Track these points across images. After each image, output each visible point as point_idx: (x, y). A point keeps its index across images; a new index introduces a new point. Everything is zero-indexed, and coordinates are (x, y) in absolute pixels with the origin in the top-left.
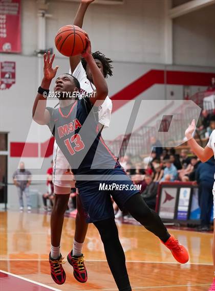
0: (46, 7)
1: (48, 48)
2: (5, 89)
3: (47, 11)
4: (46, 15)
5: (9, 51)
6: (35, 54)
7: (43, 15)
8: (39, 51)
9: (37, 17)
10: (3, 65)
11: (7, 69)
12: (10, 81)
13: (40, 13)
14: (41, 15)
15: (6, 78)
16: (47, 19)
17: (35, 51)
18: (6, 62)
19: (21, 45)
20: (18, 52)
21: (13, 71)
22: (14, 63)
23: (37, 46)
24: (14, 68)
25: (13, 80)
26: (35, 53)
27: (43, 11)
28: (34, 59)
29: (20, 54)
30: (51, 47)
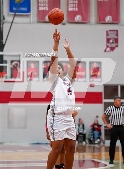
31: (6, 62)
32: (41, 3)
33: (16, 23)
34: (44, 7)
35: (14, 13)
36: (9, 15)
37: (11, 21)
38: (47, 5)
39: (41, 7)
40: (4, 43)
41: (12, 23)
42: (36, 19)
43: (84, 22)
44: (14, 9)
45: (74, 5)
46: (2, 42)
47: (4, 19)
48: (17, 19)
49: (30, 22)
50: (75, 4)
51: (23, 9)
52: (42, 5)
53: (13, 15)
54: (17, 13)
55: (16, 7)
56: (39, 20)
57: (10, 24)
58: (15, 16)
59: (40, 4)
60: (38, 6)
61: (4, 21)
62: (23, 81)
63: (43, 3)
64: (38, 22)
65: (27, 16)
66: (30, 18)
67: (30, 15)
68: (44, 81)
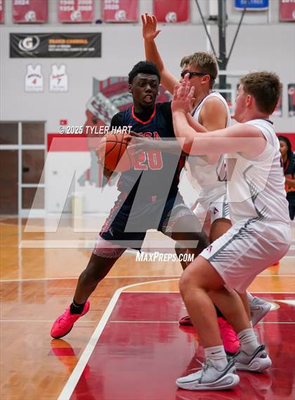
31: (229, 87)
33: (246, 24)
35: (243, 9)
36: (234, 12)
37: (239, 22)
40: (227, 56)
41: (240, 24)
42: (277, 17)
44: (242, 2)
46: (224, 55)
47: (227, 18)
48: (248, 19)
49: (268, 22)
53: (241, 11)
54: (247, 9)
56: (283, 17)
57: (237, 27)
58: (244, 13)
61: (228, 21)
64: (281, 21)
65: (264, 11)
66: (268, 16)
67: (268, 10)
68: (290, 116)
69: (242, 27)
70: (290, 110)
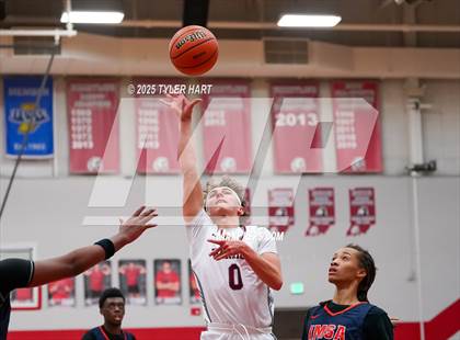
0: (420, 93)
1: (428, 161)
2: (359, 233)
3: (422, 99)
4: (422, 106)
5: (363, 170)
6: (408, 173)
7: (417, 106)
8: (412, 167)
9: (405, 111)
10: (354, 194)
11: (362, 201)
12: (367, 220)
13: (410, 103)
14: (413, 106)
15: (361, 216)
16: (423, 112)
17: (406, 168)
18: (357, 189)
19: (382, 159)
20: (376, 170)
21: (370, 203)
22: (372, 190)
23: (408, 158)
24: (372, 198)
25: (371, 219)
26: (406, 171)
27: (417, 100)
28: (405, 179)
29: (381, 173)
30: (433, 159)
32: (76, 133)
33: (21, 178)
34: (82, 140)
35: (16, 157)
36: (5, 160)
37: (10, 174)
38: (90, 137)
39: (77, 140)
42: (65, 169)
43: (173, 171)
44: (17, 147)
45: (151, 136)
48: (23, 170)
49: (53, 174)
50: (153, 133)
51: (36, 147)
52: (80, 137)
53: (13, 160)
54: (23, 157)
55: (20, 142)
56: (74, 169)
57: (8, 182)
58: (18, 161)
59: (74, 136)
60: (71, 140)
62: (39, 307)
63: (82, 132)
64: (72, 174)
65: (46, 160)
66: (53, 166)
67: (52, 159)
68: (87, 305)
69: (15, 182)
70: (87, 296)
